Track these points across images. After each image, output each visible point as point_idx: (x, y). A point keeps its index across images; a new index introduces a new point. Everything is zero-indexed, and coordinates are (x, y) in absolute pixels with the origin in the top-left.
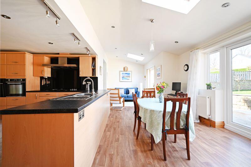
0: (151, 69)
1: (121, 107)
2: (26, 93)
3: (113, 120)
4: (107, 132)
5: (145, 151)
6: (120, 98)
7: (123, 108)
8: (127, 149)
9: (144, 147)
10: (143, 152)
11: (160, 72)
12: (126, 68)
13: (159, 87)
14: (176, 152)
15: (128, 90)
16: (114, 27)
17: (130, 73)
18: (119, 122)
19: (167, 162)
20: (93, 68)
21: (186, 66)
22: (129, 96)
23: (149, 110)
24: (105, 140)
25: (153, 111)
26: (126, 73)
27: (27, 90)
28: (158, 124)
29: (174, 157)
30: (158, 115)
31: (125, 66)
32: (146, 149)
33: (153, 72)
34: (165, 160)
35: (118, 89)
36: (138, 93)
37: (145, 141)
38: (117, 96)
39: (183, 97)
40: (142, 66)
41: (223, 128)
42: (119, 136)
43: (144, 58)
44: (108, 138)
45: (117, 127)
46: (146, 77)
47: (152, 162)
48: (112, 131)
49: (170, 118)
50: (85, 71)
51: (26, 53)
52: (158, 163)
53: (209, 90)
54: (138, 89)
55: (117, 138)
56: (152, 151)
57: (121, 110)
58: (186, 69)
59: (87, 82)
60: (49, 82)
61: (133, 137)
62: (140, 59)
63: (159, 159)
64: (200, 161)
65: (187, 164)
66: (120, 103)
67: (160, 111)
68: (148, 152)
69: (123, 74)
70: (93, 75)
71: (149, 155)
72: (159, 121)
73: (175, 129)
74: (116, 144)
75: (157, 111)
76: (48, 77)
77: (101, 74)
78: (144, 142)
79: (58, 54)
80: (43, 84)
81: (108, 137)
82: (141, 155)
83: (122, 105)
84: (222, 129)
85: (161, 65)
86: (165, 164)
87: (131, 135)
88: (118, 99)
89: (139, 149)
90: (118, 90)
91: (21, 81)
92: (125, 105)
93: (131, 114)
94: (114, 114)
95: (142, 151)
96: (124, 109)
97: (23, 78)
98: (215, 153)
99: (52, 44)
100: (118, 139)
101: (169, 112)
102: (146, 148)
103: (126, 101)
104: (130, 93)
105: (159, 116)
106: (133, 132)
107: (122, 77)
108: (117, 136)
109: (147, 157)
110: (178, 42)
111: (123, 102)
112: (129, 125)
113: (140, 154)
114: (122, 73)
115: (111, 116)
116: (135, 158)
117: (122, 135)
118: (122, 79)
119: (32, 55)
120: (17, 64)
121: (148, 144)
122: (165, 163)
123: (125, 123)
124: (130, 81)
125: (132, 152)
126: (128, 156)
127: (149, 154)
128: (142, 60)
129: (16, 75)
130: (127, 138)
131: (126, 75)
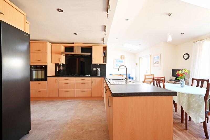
0: (143, 58)
2: (48, 78)
11: (159, 60)
12: (123, 56)
13: (183, 73)
16: (128, 20)
17: (123, 61)
20: (104, 56)
21: (186, 55)
25: (192, 95)
27: (48, 75)
28: (200, 106)
30: (199, 98)
31: (122, 55)
39: (202, 82)
50: (97, 59)
51: (48, 42)
54: (130, 75)
58: (186, 58)
59: (97, 69)
60: (63, 69)
67: (200, 95)
69: (117, 62)
70: (103, 62)
72: (200, 104)
76: (62, 64)
79: (73, 43)
80: (58, 70)
85: (160, 54)
91: (44, 67)
97: (45, 64)
99: (77, 34)
105: (199, 100)
107: (116, 64)
110: (183, 34)
114: (116, 61)
118: (116, 66)
119: (51, 44)
120: (40, 52)
129: (39, 62)
131: (120, 62)
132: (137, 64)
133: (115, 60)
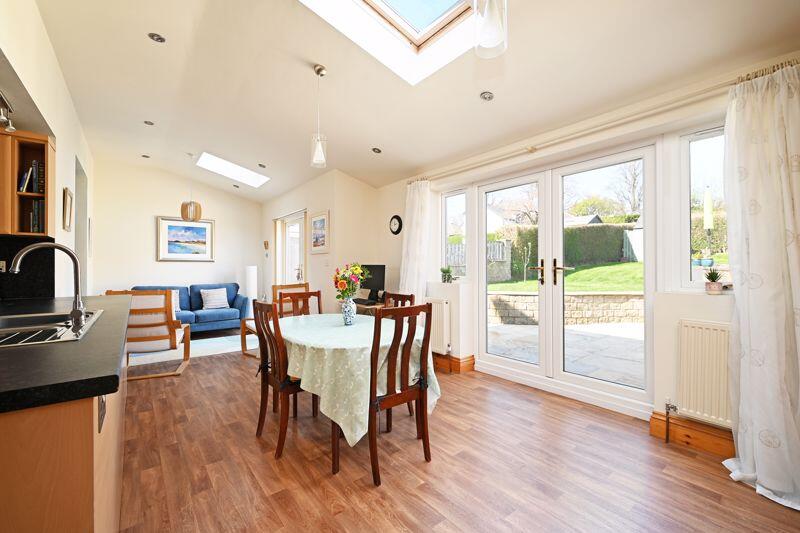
0: (287, 220)
1: (177, 363)
3: (153, 418)
4: (144, 473)
5: (316, 483)
6: (172, 326)
7: (185, 364)
8: (252, 500)
9: (308, 473)
10: (309, 488)
11: (324, 232)
13: (345, 279)
14: (396, 455)
15: (200, 295)
16: (161, 40)
17: (205, 229)
18: (183, 419)
19: (383, 486)
20: (23, 193)
21: (395, 220)
22: (204, 316)
23: (328, 350)
24: (145, 501)
25: (343, 351)
26: (188, 229)
29: (394, 468)
30: (358, 360)
32: (315, 475)
33: (295, 230)
34: (377, 482)
35: (166, 291)
36: (238, 302)
37: (306, 455)
38: (160, 318)
39: (403, 304)
40: (254, 207)
41: (473, 370)
42: (203, 468)
43: (267, 179)
44: (157, 492)
45: (184, 440)
46: (271, 246)
47: (344, 504)
48: (163, 461)
49: (386, 364)
52: (362, 498)
53: (447, 284)
54: (237, 287)
55: (196, 478)
56: (337, 475)
57: (179, 375)
58: (395, 228)
61: (261, 454)
62: (253, 180)
63: (361, 487)
64: (449, 456)
65: (425, 472)
66: (173, 347)
67: (363, 350)
68: (326, 482)
69: (173, 232)
71: (332, 489)
73: (398, 391)
74: (201, 500)
75: (353, 350)
77: (67, 224)
78: (306, 459)
81: (153, 487)
82: (307, 497)
83: (178, 354)
84: (471, 373)
85: (329, 212)
86: (379, 495)
87: (251, 452)
88: (164, 330)
89: (294, 485)
90: (163, 297)
92: (193, 354)
93: (226, 381)
94: (150, 394)
95: (306, 487)
96: (188, 367)
98: (470, 427)
100: (206, 480)
101: (385, 348)
102: (315, 472)
103: (196, 336)
104: (205, 306)
106: (254, 439)
107: (170, 243)
108: (197, 472)
109: (326, 496)
110: (379, 151)
111: (185, 341)
112: (235, 421)
113: (301, 497)
114: (170, 227)
115: (135, 409)
116: (291, 516)
117: (213, 462)
121: (318, 459)
122: (378, 492)
123: (212, 418)
124: (207, 257)
125: (274, 504)
126: (265, 519)
127: (330, 485)
128: (257, 186)
130: (239, 464)
131: (188, 233)
132: (266, 245)
133: (164, 225)
